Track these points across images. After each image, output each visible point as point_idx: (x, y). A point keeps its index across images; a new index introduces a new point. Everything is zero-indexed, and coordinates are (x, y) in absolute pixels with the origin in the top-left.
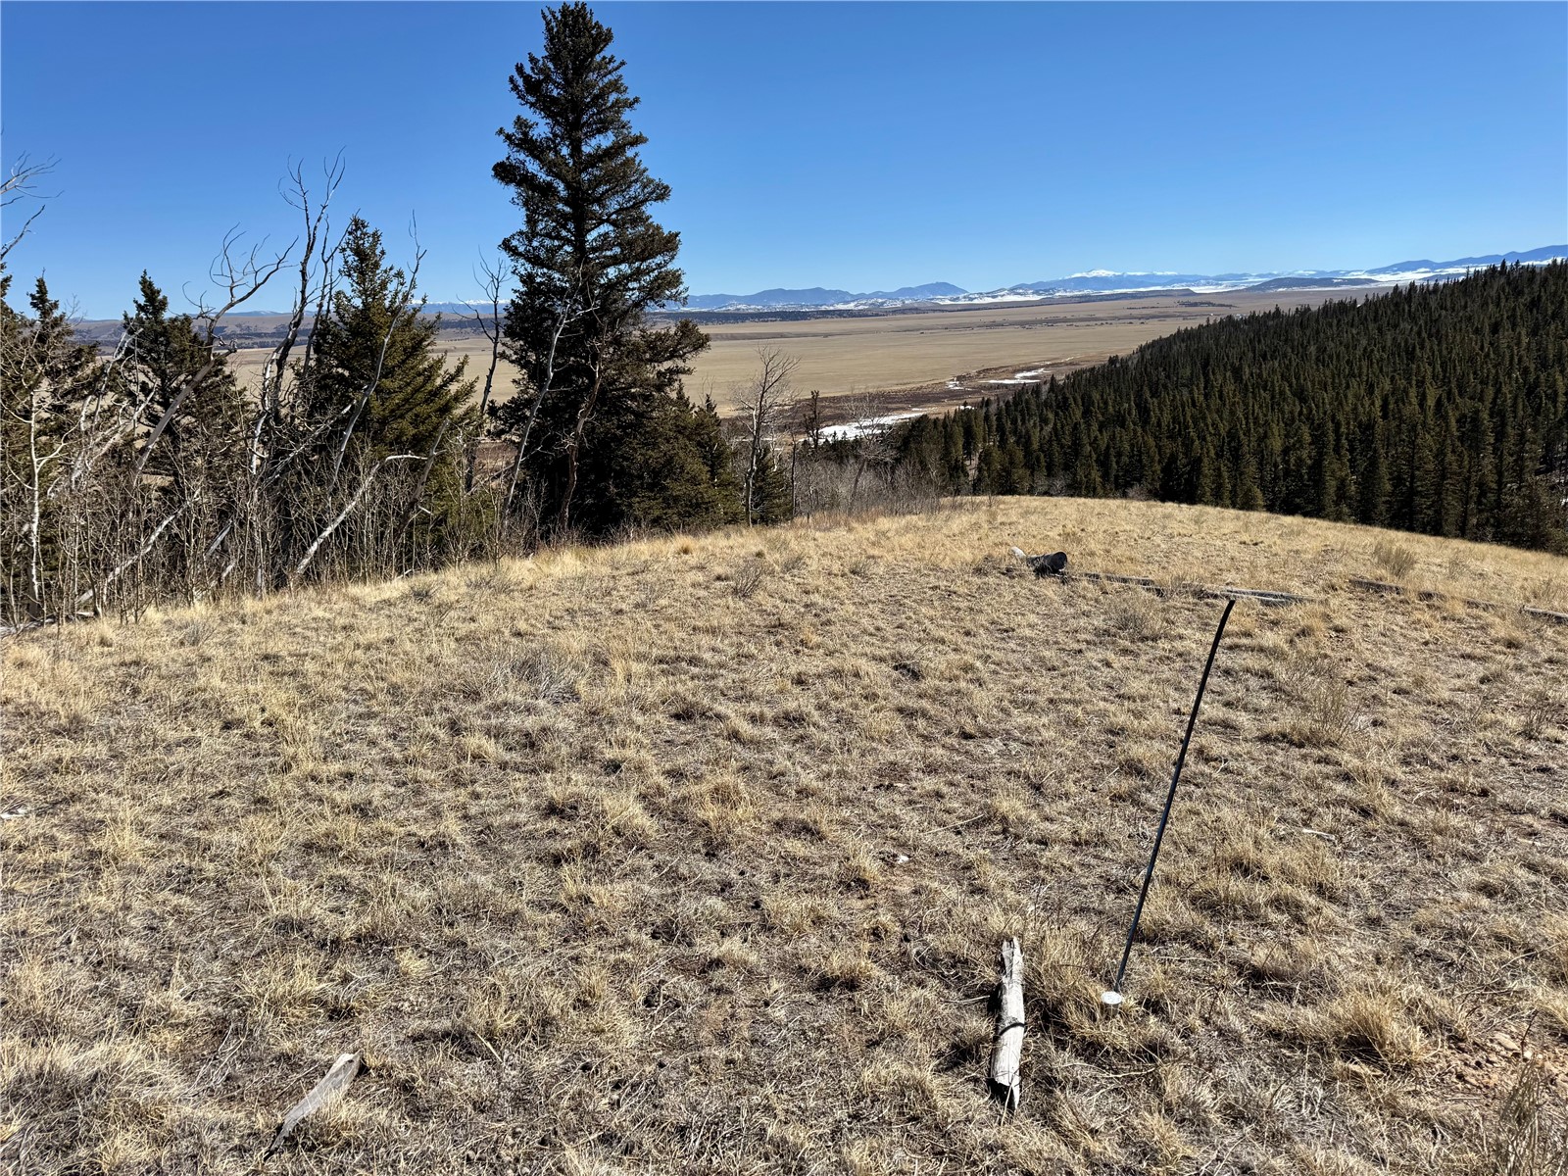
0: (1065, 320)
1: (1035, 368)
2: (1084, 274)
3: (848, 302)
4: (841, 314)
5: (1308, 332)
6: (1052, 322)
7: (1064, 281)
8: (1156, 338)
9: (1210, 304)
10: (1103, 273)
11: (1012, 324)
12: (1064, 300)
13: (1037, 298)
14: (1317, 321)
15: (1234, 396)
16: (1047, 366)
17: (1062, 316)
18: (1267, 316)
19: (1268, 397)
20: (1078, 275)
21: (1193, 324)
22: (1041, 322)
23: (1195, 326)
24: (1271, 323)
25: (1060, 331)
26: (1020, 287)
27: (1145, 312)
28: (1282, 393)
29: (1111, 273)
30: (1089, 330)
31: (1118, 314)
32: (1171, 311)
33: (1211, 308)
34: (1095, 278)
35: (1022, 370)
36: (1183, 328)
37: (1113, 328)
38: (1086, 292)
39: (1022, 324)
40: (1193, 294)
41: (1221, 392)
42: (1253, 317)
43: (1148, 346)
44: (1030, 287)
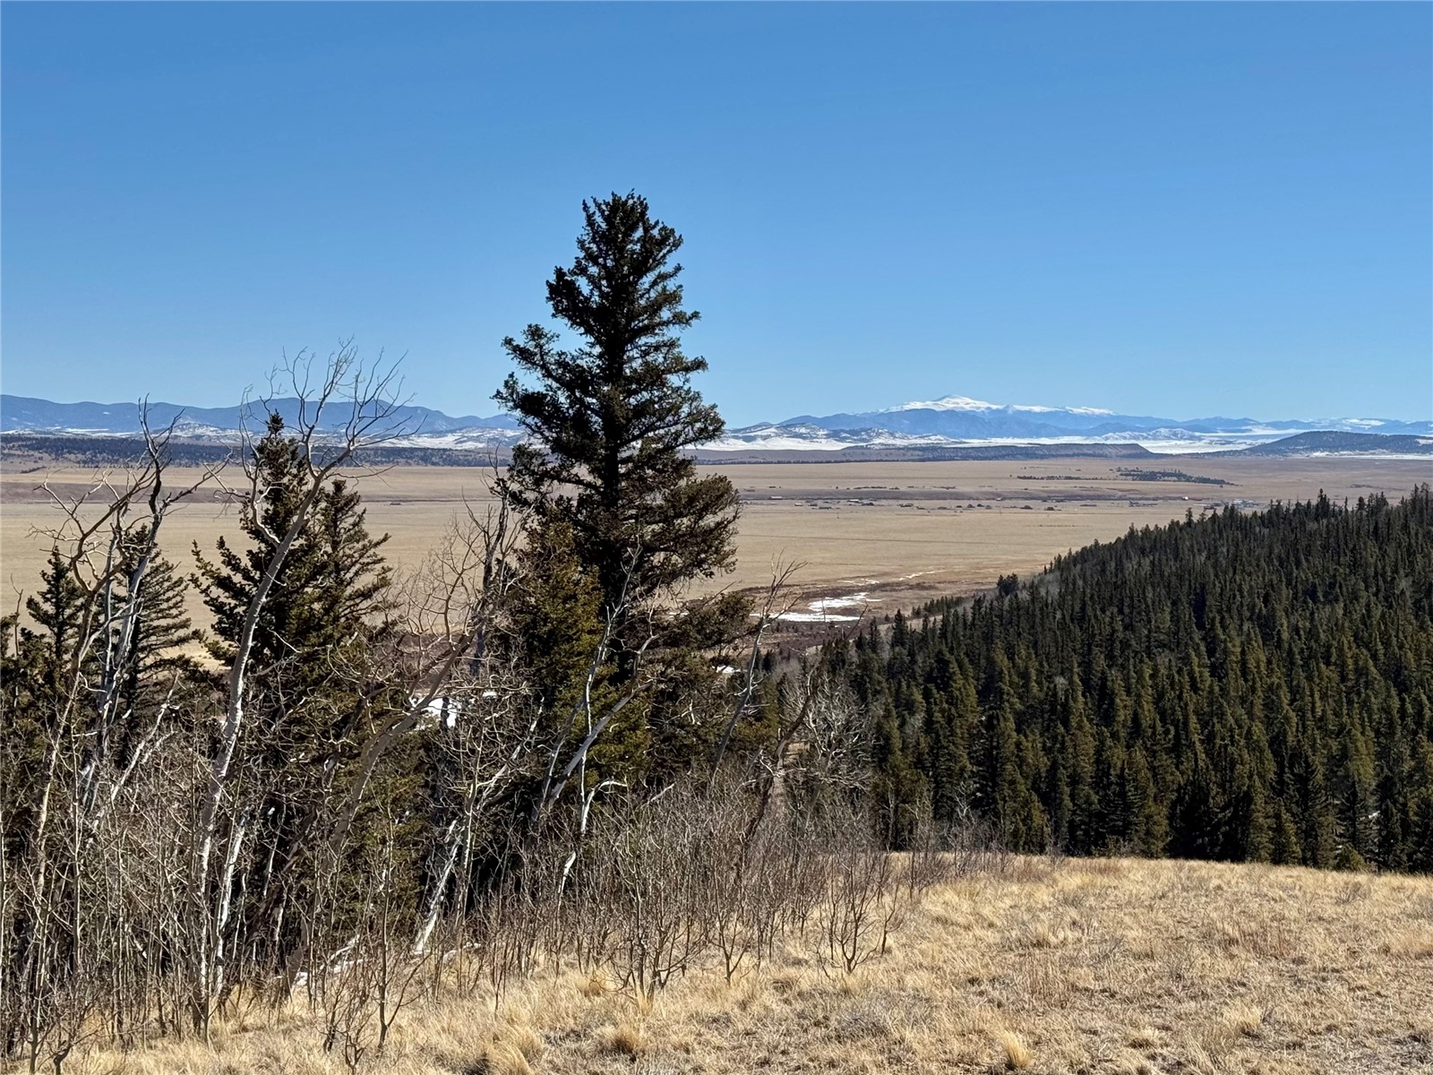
0: (895, 495)
1: (849, 592)
2: (929, 405)
3: (441, 434)
4: (426, 456)
5: (1390, 550)
6: (870, 497)
7: (890, 416)
8: (1089, 543)
9: (1180, 476)
10: (965, 403)
11: (790, 496)
12: (890, 455)
13: (837, 446)
14: (1405, 527)
15: (1271, 672)
16: (871, 589)
17: (889, 486)
18: (1303, 511)
19: (1336, 677)
20: (918, 405)
21: (1158, 518)
22: (847, 496)
23: (1164, 524)
24: (1312, 526)
25: (886, 517)
26: (803, 421)
27: (1054, 486)
28: (1361, 672)
29: (982, 405)
30: (946, 517)
31: (1000, 487)
32: (1104, 486)
33: (1183, 485)
34: (951, 414)
35: (821, 595)
36: (1139, 527)
37: (991, 516)
38: (934, 439)
39: (811, 498)
40: (1145, 454)
41: (1244, 663)
42: (1276, 511)
43: (1074, 560)
44: (823, 422)
